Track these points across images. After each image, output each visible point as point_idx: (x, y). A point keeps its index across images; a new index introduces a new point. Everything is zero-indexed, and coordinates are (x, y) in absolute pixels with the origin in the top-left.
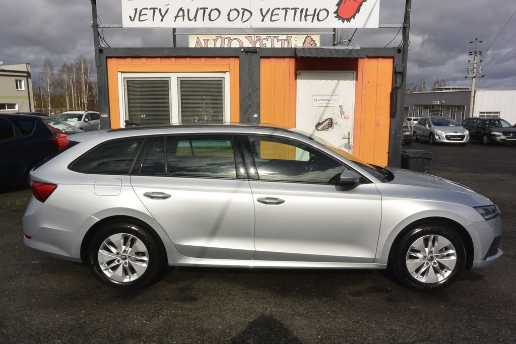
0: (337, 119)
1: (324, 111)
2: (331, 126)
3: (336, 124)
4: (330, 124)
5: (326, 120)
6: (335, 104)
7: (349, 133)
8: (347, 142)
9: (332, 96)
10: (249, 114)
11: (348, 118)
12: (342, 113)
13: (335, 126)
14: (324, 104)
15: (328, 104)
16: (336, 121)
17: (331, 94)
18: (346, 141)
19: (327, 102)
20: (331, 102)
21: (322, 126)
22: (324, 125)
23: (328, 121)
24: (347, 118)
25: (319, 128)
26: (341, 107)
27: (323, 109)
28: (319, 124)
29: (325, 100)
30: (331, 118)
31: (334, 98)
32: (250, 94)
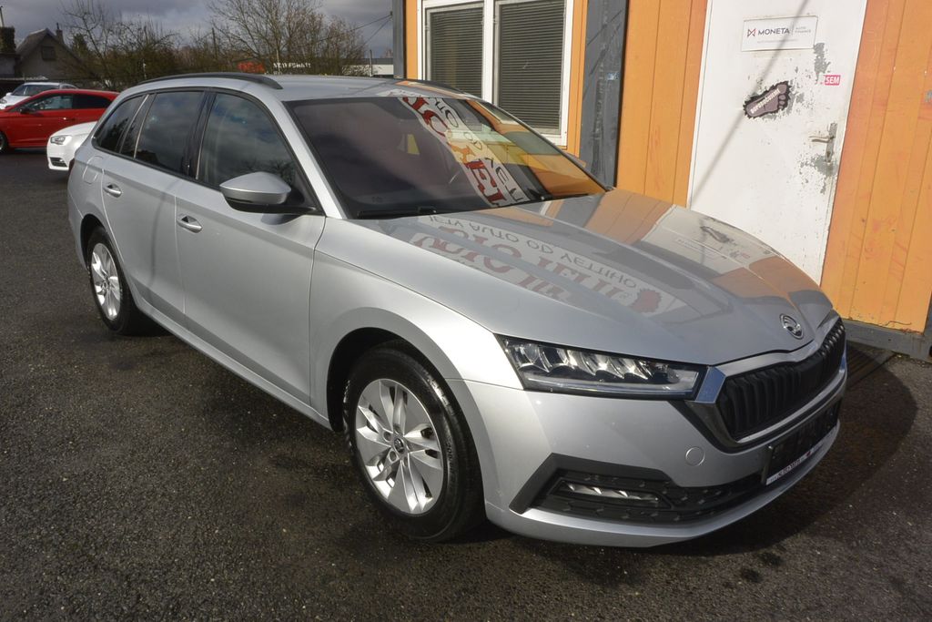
0: (805, 85)
1: (771, 64)
2: (785, 105)
3: (800, 99)
4: (782, 98)
5: (773, 88)
6: (802, 42)
7: (833, 128)
8: (824, 154)
9: (797, 17)
10: (601, 74)
11: (836, 80)
12: (820, 66)
13: (795, 105)
14: (772, 41)
15: (783, 41)
16: (800, 91)
17: (794, 12)
18: (821, 149)
19: (780, 36)
20: (794, 35)
21: (761, 105)
22: (765, 102)
23: (777, 92)
24: (833, 80)
25: (753, 111)
26: (819, 48)
27: (767, 57)
28: (754, 99)
29: (777, 31)
30: (786, 83)
31: (802, 23)
32: (604, 26)
